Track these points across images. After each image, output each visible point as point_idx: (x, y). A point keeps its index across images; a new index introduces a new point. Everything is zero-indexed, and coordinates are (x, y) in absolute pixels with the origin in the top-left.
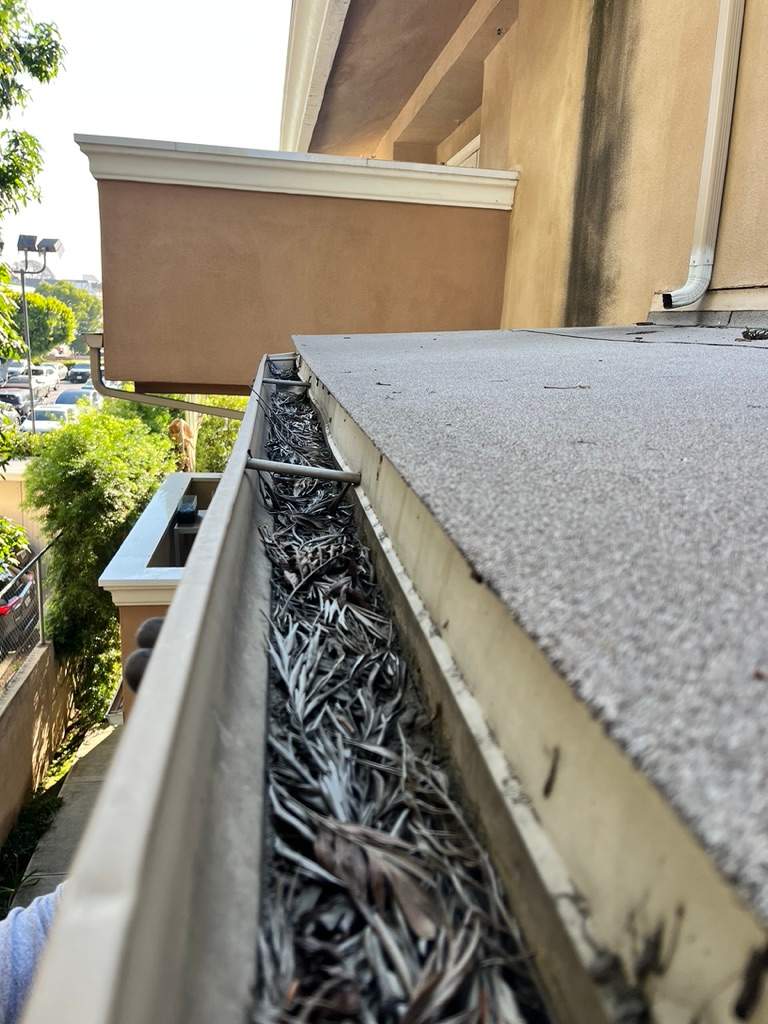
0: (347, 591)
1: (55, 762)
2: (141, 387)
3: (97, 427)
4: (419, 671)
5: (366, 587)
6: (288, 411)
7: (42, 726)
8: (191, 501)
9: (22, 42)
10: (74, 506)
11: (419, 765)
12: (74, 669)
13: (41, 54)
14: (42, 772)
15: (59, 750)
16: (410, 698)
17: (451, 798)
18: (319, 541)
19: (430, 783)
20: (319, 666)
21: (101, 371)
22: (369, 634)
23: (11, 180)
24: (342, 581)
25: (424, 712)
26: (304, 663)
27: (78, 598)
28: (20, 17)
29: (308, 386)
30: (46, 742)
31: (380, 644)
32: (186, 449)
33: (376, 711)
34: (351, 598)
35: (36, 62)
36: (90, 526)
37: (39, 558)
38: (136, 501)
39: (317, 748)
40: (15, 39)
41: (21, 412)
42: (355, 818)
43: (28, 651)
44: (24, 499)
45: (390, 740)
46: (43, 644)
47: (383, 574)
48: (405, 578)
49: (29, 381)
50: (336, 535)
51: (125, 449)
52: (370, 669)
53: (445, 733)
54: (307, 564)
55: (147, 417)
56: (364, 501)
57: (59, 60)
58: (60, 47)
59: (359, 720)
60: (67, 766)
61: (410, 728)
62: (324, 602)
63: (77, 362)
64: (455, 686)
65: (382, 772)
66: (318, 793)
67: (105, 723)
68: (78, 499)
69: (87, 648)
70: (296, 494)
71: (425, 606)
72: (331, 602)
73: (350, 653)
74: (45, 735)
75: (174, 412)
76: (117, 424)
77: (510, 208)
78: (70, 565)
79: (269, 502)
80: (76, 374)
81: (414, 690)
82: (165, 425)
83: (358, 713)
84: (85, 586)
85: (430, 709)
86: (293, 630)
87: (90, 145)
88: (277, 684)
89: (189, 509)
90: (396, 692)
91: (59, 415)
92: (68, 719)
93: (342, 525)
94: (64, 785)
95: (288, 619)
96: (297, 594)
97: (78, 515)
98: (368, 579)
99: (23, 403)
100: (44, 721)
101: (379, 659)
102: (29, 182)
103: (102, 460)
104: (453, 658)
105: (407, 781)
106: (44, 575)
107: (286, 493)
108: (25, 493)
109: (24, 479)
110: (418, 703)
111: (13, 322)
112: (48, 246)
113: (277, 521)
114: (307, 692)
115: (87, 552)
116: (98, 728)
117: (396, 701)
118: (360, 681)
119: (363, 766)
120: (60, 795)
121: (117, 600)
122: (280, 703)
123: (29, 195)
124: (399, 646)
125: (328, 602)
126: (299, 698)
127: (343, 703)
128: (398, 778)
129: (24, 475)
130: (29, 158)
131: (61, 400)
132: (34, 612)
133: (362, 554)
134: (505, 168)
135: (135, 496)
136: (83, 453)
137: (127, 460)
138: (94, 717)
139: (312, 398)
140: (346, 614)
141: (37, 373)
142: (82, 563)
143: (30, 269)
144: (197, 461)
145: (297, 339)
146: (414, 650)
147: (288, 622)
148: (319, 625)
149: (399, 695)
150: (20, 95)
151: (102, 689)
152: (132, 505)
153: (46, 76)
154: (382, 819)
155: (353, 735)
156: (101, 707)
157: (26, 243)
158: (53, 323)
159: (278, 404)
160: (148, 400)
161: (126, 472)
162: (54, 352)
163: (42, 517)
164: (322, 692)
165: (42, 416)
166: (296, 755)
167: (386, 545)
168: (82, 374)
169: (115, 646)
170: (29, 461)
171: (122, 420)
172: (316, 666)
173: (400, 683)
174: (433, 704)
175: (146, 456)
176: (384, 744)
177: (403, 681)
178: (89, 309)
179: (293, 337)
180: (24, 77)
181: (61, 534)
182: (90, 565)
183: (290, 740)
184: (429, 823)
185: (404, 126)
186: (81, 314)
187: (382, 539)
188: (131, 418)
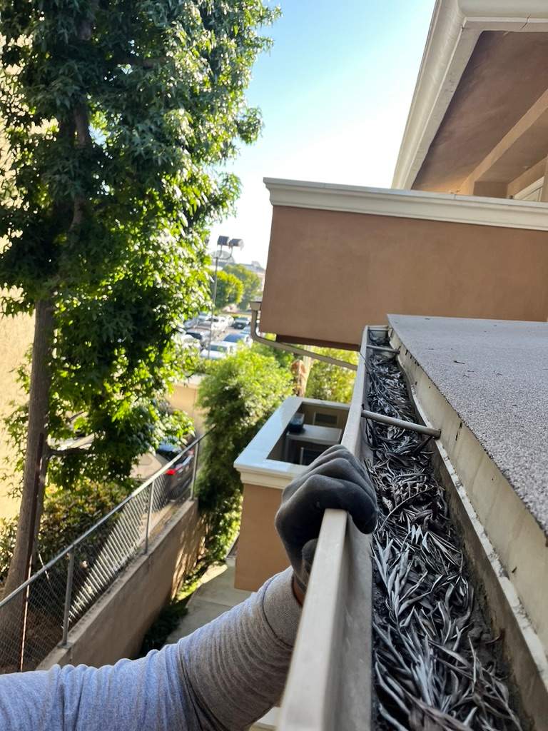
0: (428, 521)
1: (187, 582)
2: (280, 339)
3: (247, 360)
4: (485, 598)
5: (442, 520)
6: (382, 370)
7: (183, 555)
8: (300, 417)
9: (239, 119)
10: (225, 410)
11: (485, 674)
12: (208, 520)
13: (249, 127)
14: (178, 587)
15: (191, 574)
16: (477, 619)
17: (510, 707)
18: (407, 477)
19: (495, 691)
20: (408, 576)
21: (256, 324)
22: (445, 558)
23: (221, 203)
24: (425, 512)
25: (488, 632)
26: (398, 572)
27: (218, 472)
28: (240, 105)
29: (398, 353)
30: (184, 567)
31: (454, 568)
32: (300, 381)
33: (452, 623)
34: (432, 527)
35: (245, 132)
36: (233, 424)
37: (199, 442)
38: (264, 412)
39: (409, 641)
40: (235, 118)
41: (203, 345)
42: (437, 704)
43: (183, 502)
44: (196, 401)
45: (462, 648)
46: (192, 499)
47: (455, 512)
48: (478, 522)
49: (210, 326)
50: (418, 474)
51: (262, 376)
52: (447, 587)
53: (506, 653)
54: (399, 495)
55: (279, 356)
56: (443, 453)
57: (259, 131)
58: (261, 123)
59: (439, 627)
60: (194, 587)
61: (477, 641)
62: (411, 527)
63: (240, 316)
64: (522, 622)
65: (457, 673)
66: (412, 678)
67: (223, 562)
68: (228, 405)
69: (219, 507)
70: (389, 437)
71: (494, 550)
72: (417, 528)
73: (432, 571)
74: (184, 562)
75: (296, 355)
76: (260, 360)
78: (216, 448)
79: (371, 440)
80: (238, 324)
81: (480, 612)
82: (289, 363)
83: (438, 621)
84: (224, 465)
85: (494, 631)
86: (389, 545)
87: (271, 184)
88: (379, 584)
89: (298, 423)
90: (466, 610)
91: (225, 349)
92: (199, 554)
93: (423, 467)
94: (190, 600)
95: (385, 534)
96: (391, 516)
97: (227, 416)
98: (443, 513)
99: (204, 339)
100: (184, 553)
101: (454, 580)
102: (231, 205)
103: (246, 382)
104: (519, 598)
105: (476, 685)
106: (200, 453)
107: (383, 435)
108: (197, 397)
109: (198, 388)
110: (483, 624)
111: (209, 290)
112: (235, 243)
113: (375, 455)
114: (401, 594)
115: (229, 441)
116: (217, 565)
117: (466, 617)
118: (439, 595)
119: (442, 664)
120: (187, 607)
121: (244, 479)
122: (380, 599)
123: (230, 212)
124: (468, 573)
125: (414, 526)
126: (395, 599)
127: (427, 611)
128: (469, 681)
129: (199, 385)
130: (233, 190)
131: (227, 339)
132: (190, 476)
133: (438, 493)
135: (265, 409)
136: (236, 375)
137: (262, 384)
138: (216, 557)
139: (401, 363)
140: (427, 539)
141: (216, 321)
142: (224, 449)
143: (222, 257)
144: (307, 389)
145: (391, 317)
146: (482, 581)
147: (385, 537)
148: (407, 544)
149: (469, 613)
150: (233, 152)
151: (222, 539)
152: (261, 414)
153: (250, 140)
154: (457, 709)
155: (434, 638)
156: (221, 550)
157: (222, 241)
158: (230, 290)
159: (375, 364)
160: (283, 347)
161: (261, 392)
162: (227, 308)
163: (204, 415)
164: (410, 598)
165: (214, 348)
166: (393, 642)
167: (462, 492)
168: (242, 324)
169: (237, 510)
170: (203, 377)
171: (263, 357)
172: (406, 575)
173: (469, 604)
174: (496, 628)
175: (275, 382)
176: (458, 651)
177: (472, 602)
178: (252, 283)
179: (388, 315)
180: (237, 141)
181: (215, 427)
182: (229, 451)
183: (389, 630)
184: (491, 721)
185: (483, 171)
186: (247, 285)
187: (458, 487)
188: (269, 356)
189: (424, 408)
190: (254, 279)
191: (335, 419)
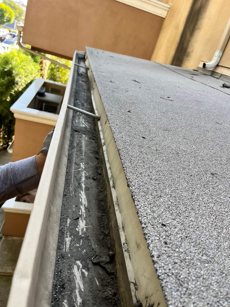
2: (33, 49)
3: (16, 56)
8: (43, 89)
29: (88, 69)
32: (44, 70)
38: (26, 84)
48: (108, 163)
55: (33, 56)
56: (100, 128)
68: (6, 79)
71: (112, 176)
76: (23, 57)
77: (164, 17)
89: (42, 92)
103: (16, 68)
104: (117, 198)
121: (16, 116)
134: (167, 3)
136: (10, 64)
137: (24, 70)
139: (89, 75)
142: (5, 100)
144: (47, 75)
145: (87, 48)
152: (24, 85)
158: (7, 15)
160: (35, 53)
161: (24, 74)
167: (104, 148)
168: (13, 35)
171: (25, 55)
182: (8, 102)
186: (16, 14)
187: (103, 145)
188: (28, 55)
189: (95, 103)
190: (20, 11)
191: (60, 91)
